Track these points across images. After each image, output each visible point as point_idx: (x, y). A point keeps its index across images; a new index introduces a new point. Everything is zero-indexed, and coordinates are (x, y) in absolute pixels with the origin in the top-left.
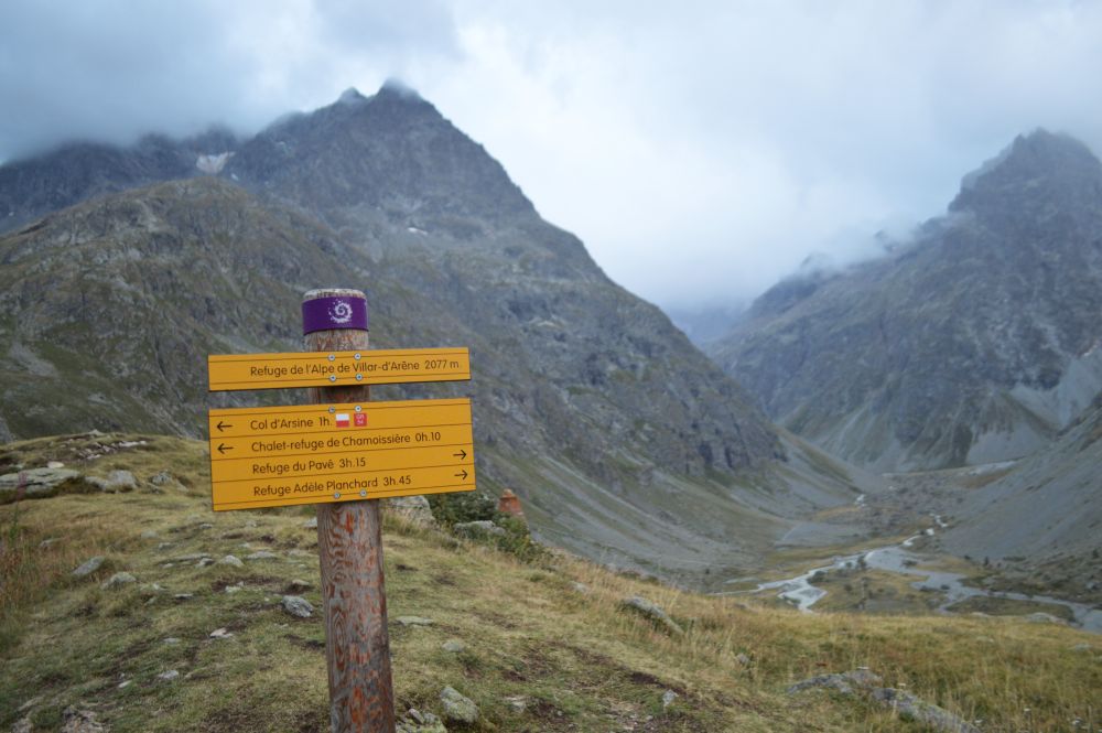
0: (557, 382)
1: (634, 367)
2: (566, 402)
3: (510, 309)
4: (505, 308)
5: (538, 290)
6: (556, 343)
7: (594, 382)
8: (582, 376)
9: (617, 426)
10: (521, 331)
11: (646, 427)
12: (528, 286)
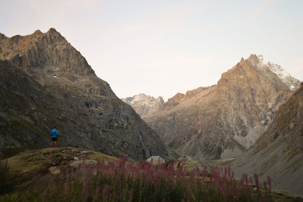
0: (99, 128)
1: (123, 125)
2: (101, 134)
3: (85, 104)
4: (84, 104)
5: (94, 99)
6: (99, 115)
7: (110, 129)
8: (107, 127)
9: (117, 143)
10: (88, 111)
11: (126, 144)
12: (92, 97)
